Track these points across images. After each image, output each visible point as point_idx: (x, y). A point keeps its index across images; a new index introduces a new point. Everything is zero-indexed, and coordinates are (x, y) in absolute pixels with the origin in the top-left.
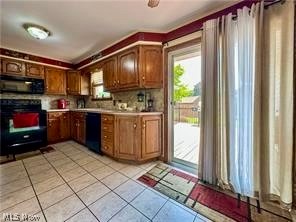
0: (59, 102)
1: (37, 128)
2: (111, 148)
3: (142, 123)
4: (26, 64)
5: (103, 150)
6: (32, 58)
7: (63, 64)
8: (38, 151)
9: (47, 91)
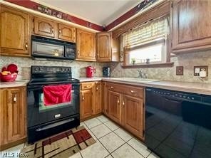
0: (88, 69)
4: (58, 23)
6: (65, 16)
7: (95, 26)
9: (78, 56)
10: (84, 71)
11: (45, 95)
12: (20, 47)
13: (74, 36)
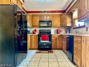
4: (46, 15)
6: (48, 12)
7: (59, 12)
8: (48, 52)
9: (53, 25)
10: (56, 31)
11: (42, 38)
12: (37, 25)
13: (51, 18)
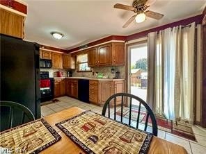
0: (58, 73)
1: (48, 88)
2: (96, 99)
3: (114, 85)
5: (90, 100)
7: (62, 50)
9: (53, 66)
13: (51, 56)
